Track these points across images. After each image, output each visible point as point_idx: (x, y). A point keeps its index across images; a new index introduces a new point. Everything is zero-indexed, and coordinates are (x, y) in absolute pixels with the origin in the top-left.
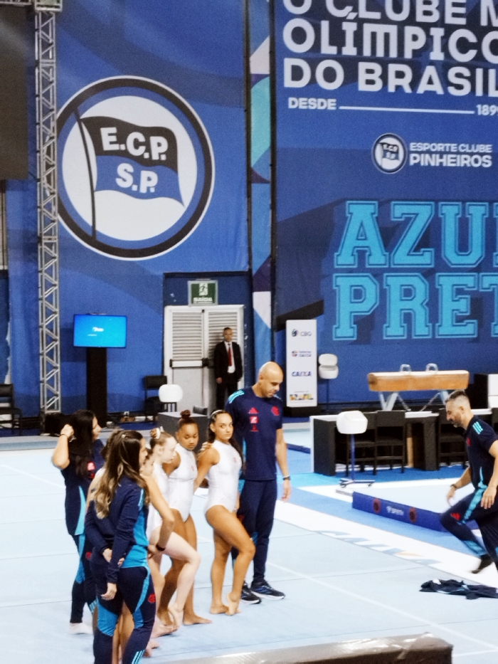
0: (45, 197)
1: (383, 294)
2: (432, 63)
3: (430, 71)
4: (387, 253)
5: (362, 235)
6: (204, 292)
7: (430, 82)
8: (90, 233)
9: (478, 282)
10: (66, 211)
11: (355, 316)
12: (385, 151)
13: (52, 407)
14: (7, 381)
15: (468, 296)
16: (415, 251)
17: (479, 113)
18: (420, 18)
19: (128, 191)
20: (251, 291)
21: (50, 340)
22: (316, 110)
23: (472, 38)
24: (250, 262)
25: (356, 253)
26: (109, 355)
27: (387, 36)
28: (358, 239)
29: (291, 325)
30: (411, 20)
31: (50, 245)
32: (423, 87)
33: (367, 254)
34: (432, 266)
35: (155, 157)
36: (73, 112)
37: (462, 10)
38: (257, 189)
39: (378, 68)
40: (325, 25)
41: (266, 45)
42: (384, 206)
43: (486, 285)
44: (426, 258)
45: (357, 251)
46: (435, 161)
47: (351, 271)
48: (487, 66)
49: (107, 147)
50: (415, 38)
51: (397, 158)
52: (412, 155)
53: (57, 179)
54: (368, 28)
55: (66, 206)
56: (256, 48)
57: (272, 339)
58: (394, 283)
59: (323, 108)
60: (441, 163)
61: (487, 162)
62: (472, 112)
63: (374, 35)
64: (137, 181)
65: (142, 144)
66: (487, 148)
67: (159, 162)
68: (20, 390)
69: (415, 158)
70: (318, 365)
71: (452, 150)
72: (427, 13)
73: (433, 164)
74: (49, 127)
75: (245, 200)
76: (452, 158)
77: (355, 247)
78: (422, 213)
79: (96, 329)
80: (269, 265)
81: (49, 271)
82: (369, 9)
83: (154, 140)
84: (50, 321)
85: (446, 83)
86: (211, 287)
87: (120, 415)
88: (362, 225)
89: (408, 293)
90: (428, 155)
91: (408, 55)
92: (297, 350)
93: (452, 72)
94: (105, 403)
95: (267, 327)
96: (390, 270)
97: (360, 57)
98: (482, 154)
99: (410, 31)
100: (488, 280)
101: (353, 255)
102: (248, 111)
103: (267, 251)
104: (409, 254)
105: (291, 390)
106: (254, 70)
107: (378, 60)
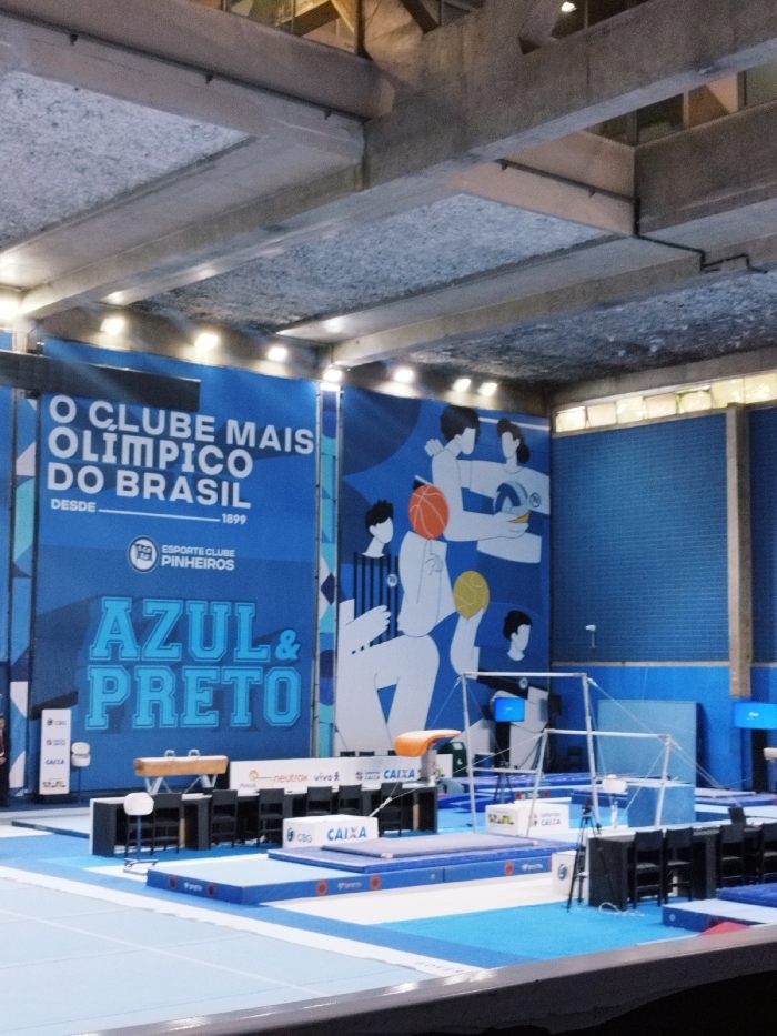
1: (134, 686)
2: (184, 474)
3: (182, 482)
4: (139, 647)
5: (116, 630)
7: (181, 491)
9: (221, 675)
11: (107, 706)
12: (139, 552)
15: (211, 689)
16: (164, 645)
17: (225, 521)
18: (174, 433)
20: (9, 680)
22: (77, 512)
23: (219, 454)
24: (9, 652)
25: (110, 647)
27: (144, 448)
28: (112, 633)
29: (47, 714)
30: (166, 435)
32: (175, 496)
33: (121, 647)
34: (179, 660)
37: (211, 429)
38: (17, 582)
39: (134, 476)
41: (32, 449)
42: (137, 603)
43: (227, 678)
44: (174, 652)
45: (113, 645)
46: (184, 563)
47: (105, 663)
48: (232, 480)
50: (169, 451)
51: (150, 559)
52: (164, 557)
54: (127, 440)
56: (23, 450)
57: (27, 727)
58: (145, 675)
59: (84, 510)
60: (190, 565)
61: (230, 566)
62: (217, 520)
63: (132, 447)
66: (230, 553)
69: (166, 560)
70: (71, 753)
71: (200, 554)
72: (181, 430)
73: (182, 565)
75: (6, 593)
76: (200, 561)
77: (109, 640)
78: (172, 610)
80: (27, 656)
82: (129, 421)
85: (195, 493)
88: (116, 620)
89: (157, 685)
90: (177, 557)
91: (162, 466)
92: (52, 738)
93: (201, 483)
95: (23, 716)
96: (141, 663)
97: (119, 466)
98: (226, 558)
99: (164, 444)
100: (229, 674)
101: (107, 648)
102: (12, 509)
103: (26, 643)
104: (158, 648)
105: (44, 778)
106: (20, 472)
107: (135, 469)
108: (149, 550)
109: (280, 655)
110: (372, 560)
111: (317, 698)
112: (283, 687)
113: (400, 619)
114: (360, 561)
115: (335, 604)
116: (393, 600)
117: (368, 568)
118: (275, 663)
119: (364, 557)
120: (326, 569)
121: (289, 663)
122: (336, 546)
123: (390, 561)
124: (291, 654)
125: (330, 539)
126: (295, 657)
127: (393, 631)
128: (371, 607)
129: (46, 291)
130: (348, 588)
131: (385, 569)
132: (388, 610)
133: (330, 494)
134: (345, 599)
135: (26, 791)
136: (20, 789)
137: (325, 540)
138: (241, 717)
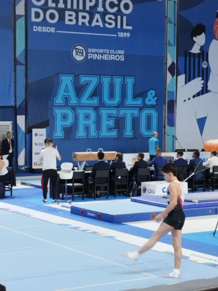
1: (76, 118)
2: (98, 13)
3: (97, 16)
4: (78, 99)
5: (67, 90)
7: (97, 21)
11: (63, 127)
12: (77, 52)
15: (114, 119)
16: (90, 98)
20: (16, 115)
22: (46, 32)
23: (116, 2)
24: (15, 102)
25: (64, 99)
28: (65, 92)
29: (35, 131)
32: (94, 23)
33: (69, 99)
34: (98, 105)
38: (18, 67)
39: (74, 14)
42: (76, 77)
43: (121, 114)
44: (95, 101)
46: (99, 57)
47: (62, 106)
48: (122, 15)
50: (91, 1)
51: (82, 55)
52: (89, 54)
56: (18, 3)
57: (25, 137)
58: (81, 112)
59: (49, 31)
60: (102, 58)
61: (122, 58)
62: (116, 35)
66: (122, 52)
69: (90, 56)
71: (107, 53)
75: (13, 73)
76: (107, 56)
77: (64, 96)
78: (94, 81)
80: (24, 103)
85: (104, 22)
88: (67, 85)
89: (87, 117)
90: (96, 54)
91: (88, 8)
92: (37, 142)
93: (107, 17)
95: (23, 132)
96: (79, 106)
97: (66, 9)
98: (120, 55)
100: (122, 112)
101: (62, 99)
102: (15, 31)
103: (23, 97)
104: (88, 99)
105: (34, 161)
106: (18, 13)
107: (74, 10)
108: (82, 51)
109: (147, 102)
110: (194, 54)
111: (166, 123)
112: (149, 118)
113: (208, 84)
114: (188, 55)
115: (175, 77)
116: (205, 74)
117: (192, 59)
118: (145, 106)
119: (190, 53)
120: (171, 59)
121: (152, 106)
122: (176, 47)
123: (204, 54)
124: (153, 102)
125: (173, 44)
126: (155, 103)
127: (205, 90)
128: (194, 78)
130: (182, 68)
131: (201, 59)
132: (203, 79)
133: (173, 21)
134: (180, 74)
135: (26, 167)
136: (23, 166)
137: (170, 45)
138: (128, 132)
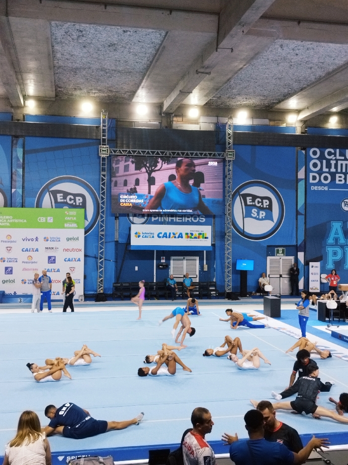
0: (228, 220)
1: (344, 254)
4: (346, 240)
6: (281, 252)
8: (242, 232)
10: (234, 224)
11: (334, 261)
12: (345, 204)
13: (229, 290)
14: (214, 280)
19: (255, 218)
20: (297, 252)
21: (228, 267)
22: (321, 190)
24: (297, 242)
25: (334, 239)
26: (248, 273)
27: (346, 165)
28: (335, 234)
29: (311, 264)
31: (229, 236)
33: (339, 240)
35: (265, 207)
36: (238, 192)
38: (299, 216)
39: (343, 176)
40: (324, 161)
47: (333, 245)
49: (248, 203)
53: (232, 214)
54: (340, 163)
55: (234, 223)
56: (300, 170)
57: (304, 268)
59: (323, 189)
63: (342, 165)
64: (258, 214)
65: (260, 202)
67: (266, 208)
68: (218, 283)
70: (321, 278)
74: (229, 197)
75: (295, 221)
77: (334, 237)
79: (243, 264)
80: (304, 243)
81: (229, 245)
82: (340, 156)
83: (264, 201)
84: (229, 261)
86: (283, 250)
87: (251, 293)
88: (337, 230)
92: (313, 272)
94: (246, 289)
95: (302, 264)
96: (347, 245)
97: (337, 172)
102: (297, 191)
103: (303, 239)
105: (310, 286)
106: (299, 177)
107: (343, 173)
129: (306, 110)
